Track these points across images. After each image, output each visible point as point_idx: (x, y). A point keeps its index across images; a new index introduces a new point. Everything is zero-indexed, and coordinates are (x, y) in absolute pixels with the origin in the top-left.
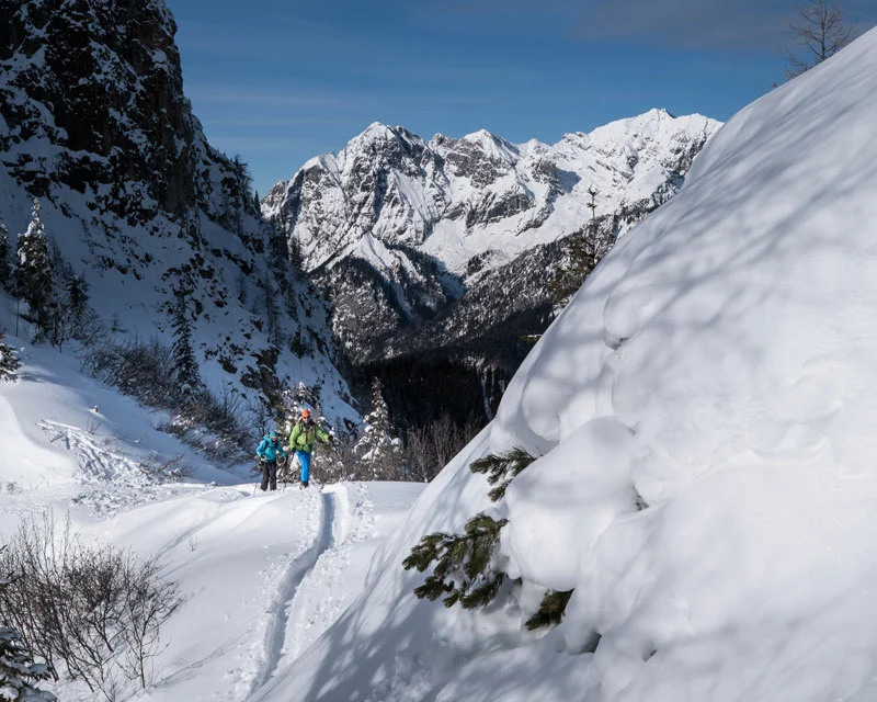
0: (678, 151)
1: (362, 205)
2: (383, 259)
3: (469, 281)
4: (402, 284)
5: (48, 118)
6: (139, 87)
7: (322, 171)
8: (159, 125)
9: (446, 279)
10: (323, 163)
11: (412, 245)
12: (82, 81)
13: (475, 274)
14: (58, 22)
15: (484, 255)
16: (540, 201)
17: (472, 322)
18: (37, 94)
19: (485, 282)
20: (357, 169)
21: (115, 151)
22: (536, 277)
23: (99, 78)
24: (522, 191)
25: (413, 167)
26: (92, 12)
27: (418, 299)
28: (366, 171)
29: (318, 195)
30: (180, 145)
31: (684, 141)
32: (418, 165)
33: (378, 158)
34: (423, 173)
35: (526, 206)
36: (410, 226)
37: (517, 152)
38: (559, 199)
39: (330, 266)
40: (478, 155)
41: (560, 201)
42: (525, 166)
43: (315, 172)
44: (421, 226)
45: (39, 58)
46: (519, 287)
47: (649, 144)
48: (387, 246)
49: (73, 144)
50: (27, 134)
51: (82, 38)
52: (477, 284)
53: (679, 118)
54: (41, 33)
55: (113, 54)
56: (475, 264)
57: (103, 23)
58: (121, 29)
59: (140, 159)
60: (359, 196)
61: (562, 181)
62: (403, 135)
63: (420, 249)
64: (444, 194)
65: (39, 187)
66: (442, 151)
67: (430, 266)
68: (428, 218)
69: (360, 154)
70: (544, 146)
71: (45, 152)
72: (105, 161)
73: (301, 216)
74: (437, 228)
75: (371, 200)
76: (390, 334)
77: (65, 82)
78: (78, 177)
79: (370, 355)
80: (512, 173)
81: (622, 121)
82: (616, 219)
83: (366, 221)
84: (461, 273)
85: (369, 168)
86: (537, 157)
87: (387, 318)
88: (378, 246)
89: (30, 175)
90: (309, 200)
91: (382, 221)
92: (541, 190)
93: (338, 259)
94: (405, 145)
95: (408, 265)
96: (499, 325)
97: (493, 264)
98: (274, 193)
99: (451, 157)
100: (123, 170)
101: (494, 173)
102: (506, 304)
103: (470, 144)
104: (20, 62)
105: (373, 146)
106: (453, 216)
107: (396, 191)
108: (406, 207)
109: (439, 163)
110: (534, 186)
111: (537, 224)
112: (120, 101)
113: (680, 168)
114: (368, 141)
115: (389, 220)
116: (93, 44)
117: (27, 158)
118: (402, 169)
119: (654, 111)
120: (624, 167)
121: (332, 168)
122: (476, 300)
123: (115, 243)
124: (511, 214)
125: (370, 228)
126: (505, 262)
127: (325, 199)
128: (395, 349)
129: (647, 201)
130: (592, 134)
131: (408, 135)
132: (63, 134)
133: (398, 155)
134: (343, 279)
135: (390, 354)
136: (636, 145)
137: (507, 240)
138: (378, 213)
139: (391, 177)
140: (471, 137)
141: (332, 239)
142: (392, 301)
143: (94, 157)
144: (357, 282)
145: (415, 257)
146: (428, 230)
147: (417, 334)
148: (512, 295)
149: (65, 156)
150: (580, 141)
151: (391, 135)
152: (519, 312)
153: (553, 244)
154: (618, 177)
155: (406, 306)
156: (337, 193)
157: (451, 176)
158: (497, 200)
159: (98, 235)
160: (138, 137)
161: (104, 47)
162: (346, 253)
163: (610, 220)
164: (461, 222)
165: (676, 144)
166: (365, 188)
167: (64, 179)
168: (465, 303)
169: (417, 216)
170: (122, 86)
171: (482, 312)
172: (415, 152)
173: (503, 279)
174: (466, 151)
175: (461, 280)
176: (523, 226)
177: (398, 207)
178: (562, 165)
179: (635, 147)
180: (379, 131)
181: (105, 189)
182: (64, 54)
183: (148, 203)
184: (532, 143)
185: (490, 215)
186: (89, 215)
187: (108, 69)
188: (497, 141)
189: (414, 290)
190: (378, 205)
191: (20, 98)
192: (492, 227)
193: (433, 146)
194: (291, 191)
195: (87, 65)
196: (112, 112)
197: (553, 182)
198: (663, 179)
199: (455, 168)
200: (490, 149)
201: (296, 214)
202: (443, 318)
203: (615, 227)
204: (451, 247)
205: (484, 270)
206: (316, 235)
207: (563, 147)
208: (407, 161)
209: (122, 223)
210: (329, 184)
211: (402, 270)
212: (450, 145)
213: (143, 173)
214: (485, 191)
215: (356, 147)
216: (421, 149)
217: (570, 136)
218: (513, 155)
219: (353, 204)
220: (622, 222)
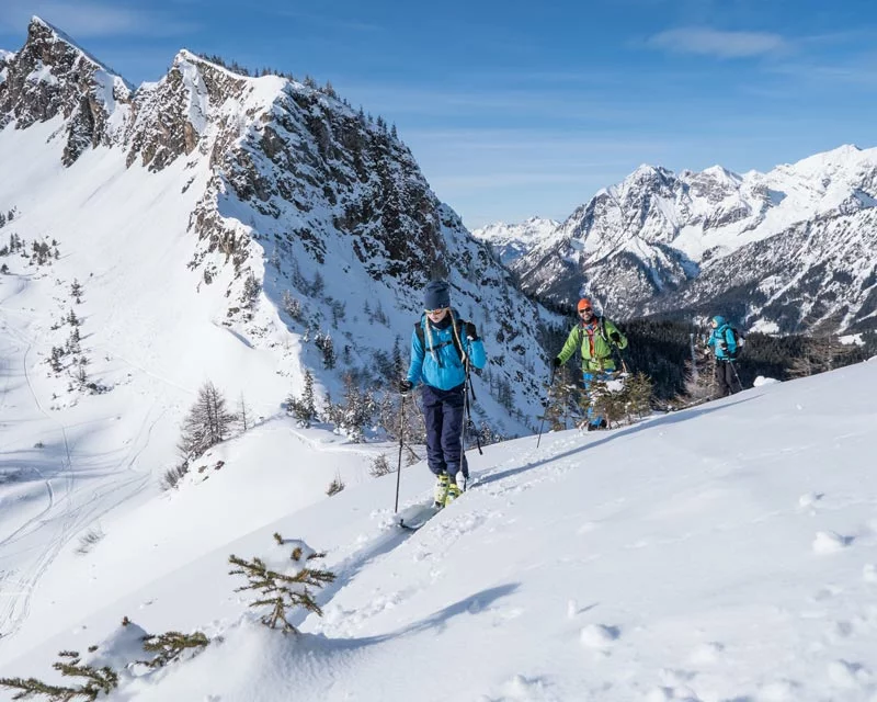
0: (862, 174)
1: (633, 218)
2: (645, 253)
3: (703, 266)
4: (657, 268)
5: (382, 247)
6: (420, 231)
7: (607, 197)
8: (429, 247)
9: (687, 265)
10: (609, 192)
11: (665, 243)
12: (396, 231)
13: (707, 262)
14: (387, 206)
15: (714, 249)
16: (756, 212)
17: (703, 293)
18: (378, 238)
19: (713, 267)
20: (630, 195)
21: (409, 259)
22: (748, 264)
23: (402, 229)
24: (743, 205)
25: (668, 192)
26: (400, 201)
27: (667, 278)
28: (636, 196)
29: (605, 212)
30: (438, 253)
31: (867, 167)
32: (671, 190)
33: (645, 187)
34: (674, 196)
35: (745, 216)
36: (664, 230)
37: (741, 179)
38: (770, 210)
39: (610, 257)
40: (712, 182)
41: (770, 212)
42: (746, 189)
43: (603, 198)
44: (672, 231)
45: (379, 223)
46: (736, 270)
47: (840, 170)
48: (648, 244)
49: (392, 257)
50: (373, 255)
51: (396, 212)
52: (707, 268)
53: (865, 151)
54: (380, 212)
55: (409, 218)
56: (707, 255)
57: (405, 205)
58: (413, 207)
59: (419, 262)
60: (631, 212)
61: (772, 198)
62: (662, 171)
63: (670, 245)
64: (688, 209)
65: (378, 277)
66: (688, 181)
67: (677, 257)
68: (677, 225)
69: (633, 185)
70: (760, 174)
71: (380, 262)
72: (405, 264)
73: (594, 226)
74: (682, 231)
75: (639, 214)
76: (648, 300)
77: (389, 231)
78: (394, 271)
79: (634, 314)
80: (736, 193)
81: (821, 155)
82: (809, 223)
83: (635, 228)
84: (697, 260)
85: (638, 194)
86: (755, 183)
87: (646, 290)
88: (642, 244)
89: (374, 272)
90: (599, 216)
91: (645, 228)
92: (757, 204)
93: (615, 253)
94: (663, 177)
95: (662, 256)
96: (721, 295)
97: (720, 255)
98: (577, 211)
99: (695, 184)
100: (412, 267)
101: (723, 194)
102: (726, 281)
103: (707, 175)
104: (372, 225)
105: (641, 179)
106: (694, 224)
107: (656, 208)
108: (662, 218)
109: (686, 188)
110: (751, 202)
111: (753, 228)
112: (411, 238)
113: (862, 186)
114: (638, 177)
115: (651, 227)
116: (400, 215)
117: (374, 265)
118: (660, 193)
119: (845, 146)
120: (820, 187)
121: (615, 195)
122: (706, 279)
123: (408, 299)
124: (735, 221)
125: (638, 233)
126: (729, 253)
127: (609, 214)
128: (650, 310)
129: (835, 211)
130: (796, 165)
131: (665, 171)
132: (388, 253)
133: (658, 185)
134: (619, 265)
135: (647, 313)
136: (830, 170)
137: (731, 239)
138: (643, 223)
139: (652, 199)
140: (708, 171)
141: (612, 240)
142: (650, 279)
143: (400, 262)
144: (628, 267)
145: (667, 250)
146: (677, 232)
147: (665, 301)
148: (731, 276)
149: (389, 263)
150: (787, 170)
151: (653, 172)
152: (735, 287)
153: (762, 241)
154: (815, 193)
155: (659, 282)
156: (617, 210)
157: (693, 197)
158: (725, 212)
159: (401, 295)
160: (419, 253)
161: (405, 216)
162: (621, 249)
163: (805, 225)
164: (699, 227)
165: (861, 170)
166: (635, 207)
167: (388, 272)
168: (698, 281)
169: (669, 224)
170: (412, 232)
171: (710, 287)
172: (669, 182)
173: (725, 265)
174: (704, 180)
175: (697, 265)
176: (742, 229)
177: (657, 218)
178: (773, 187)
179: (829, 173)
180: (647, 170)
181: (405, 275)
182: (389, 220)
183: (423, 280)
184: (753, 172)
185: (720, 221)
186: (398, 287)
187: (407, 224)
188: (727, 173)
189: (664, 272)
190: (643, 217)
191: (371, 240)
192: (720, 230)
193: (682, 178)
194: (588, 210)
195: (397, 224)
196: (408, 243)
197: (766, 199)
198: (848, 195)
199: (697, 192)
200: (721, 178)
201: (590, 225)
202: (683, 290)
203: (808, 229)
204: (692, 244)
205: (713, 259)
206: (602, 237)
207: (774, 174)
208: (664, 188)
209: (411, 290)
210: (612, 205)
211: (657, 260)
212: (693, 177)
213: (421, 267)
214: (717, 207)
215: (630, 181)
216: (673, 180)
217: (779, 167)
218: (738, 181)
219: (627, 217)
220: (813, 226)
